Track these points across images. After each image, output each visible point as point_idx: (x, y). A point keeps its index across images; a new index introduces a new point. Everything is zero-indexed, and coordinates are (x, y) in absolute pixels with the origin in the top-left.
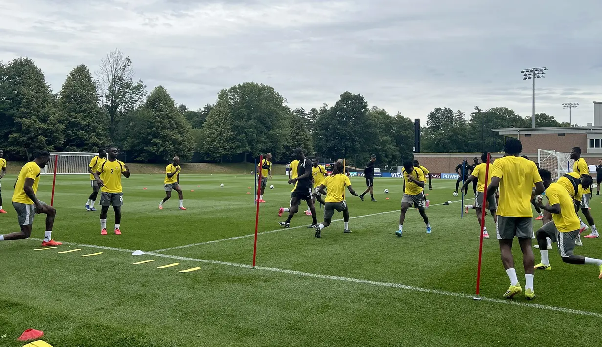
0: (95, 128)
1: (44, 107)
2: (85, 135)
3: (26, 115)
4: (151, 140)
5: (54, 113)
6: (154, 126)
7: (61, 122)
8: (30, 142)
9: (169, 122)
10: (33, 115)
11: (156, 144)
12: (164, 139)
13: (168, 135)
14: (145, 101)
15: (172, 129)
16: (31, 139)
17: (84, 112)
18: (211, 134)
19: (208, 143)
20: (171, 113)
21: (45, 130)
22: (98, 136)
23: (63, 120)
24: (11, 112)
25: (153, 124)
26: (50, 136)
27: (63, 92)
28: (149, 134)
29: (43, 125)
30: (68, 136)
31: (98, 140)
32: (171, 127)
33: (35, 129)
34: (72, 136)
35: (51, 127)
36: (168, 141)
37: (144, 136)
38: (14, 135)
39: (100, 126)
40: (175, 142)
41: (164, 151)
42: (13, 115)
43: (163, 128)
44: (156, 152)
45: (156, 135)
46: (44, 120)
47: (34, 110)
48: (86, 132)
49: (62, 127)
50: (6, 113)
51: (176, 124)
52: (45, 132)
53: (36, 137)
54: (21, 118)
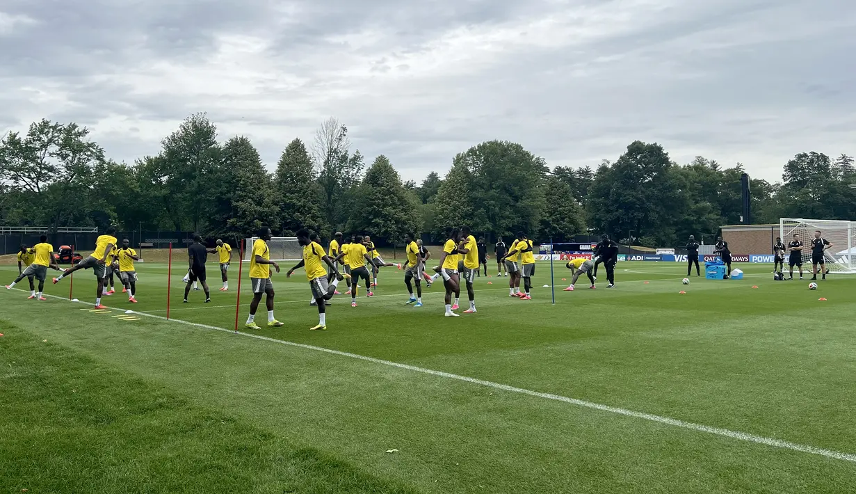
0: (310, 209)
1: (259, 189)
2: (300, 218)
3: (241, 198)
4: (373, 219)
5: (268, 195)
6: (374, 204)
7: (276, 204)
8: (246, 226)
9: (391, 198)
10: (249, 198)
11: (377, 225)
12: (386, 218)
13: (390, 213)
14: (365, 174)
15: (394, 206)
16: (248, 223)
17: (298, 192)
18: (443, 210)
19: (441, 221)
20: (393, 187)
21: (260, 214)
22: (314, 218)
23: (279, 202)
24: (229, 195)
25: (374, 202)
26: (266, 220)
27: (279, 171)
28: (370, 213)
29: (258, 208)
30: (284, 218)
31: (314, 222)
32: (394, 204)
33: (250, 212)
34: (288, 219)
35: (266, 209)
36: (391, 221)
37: (365, 215)
38: (232, 220)
39: (315, 207)
40: (397, 221)
41: (386, 232)
42: (229, 199)
43: (385, 206)
44: (377, 233)
45: (378, 214)
46: (259, 203)
47: (250, 192)
48: (302, 213)
49: (277, 209)
50: (224, 197)
51: (399, 199)
52: (262, 217)
53: (252, 221)
54: (238, 201)
